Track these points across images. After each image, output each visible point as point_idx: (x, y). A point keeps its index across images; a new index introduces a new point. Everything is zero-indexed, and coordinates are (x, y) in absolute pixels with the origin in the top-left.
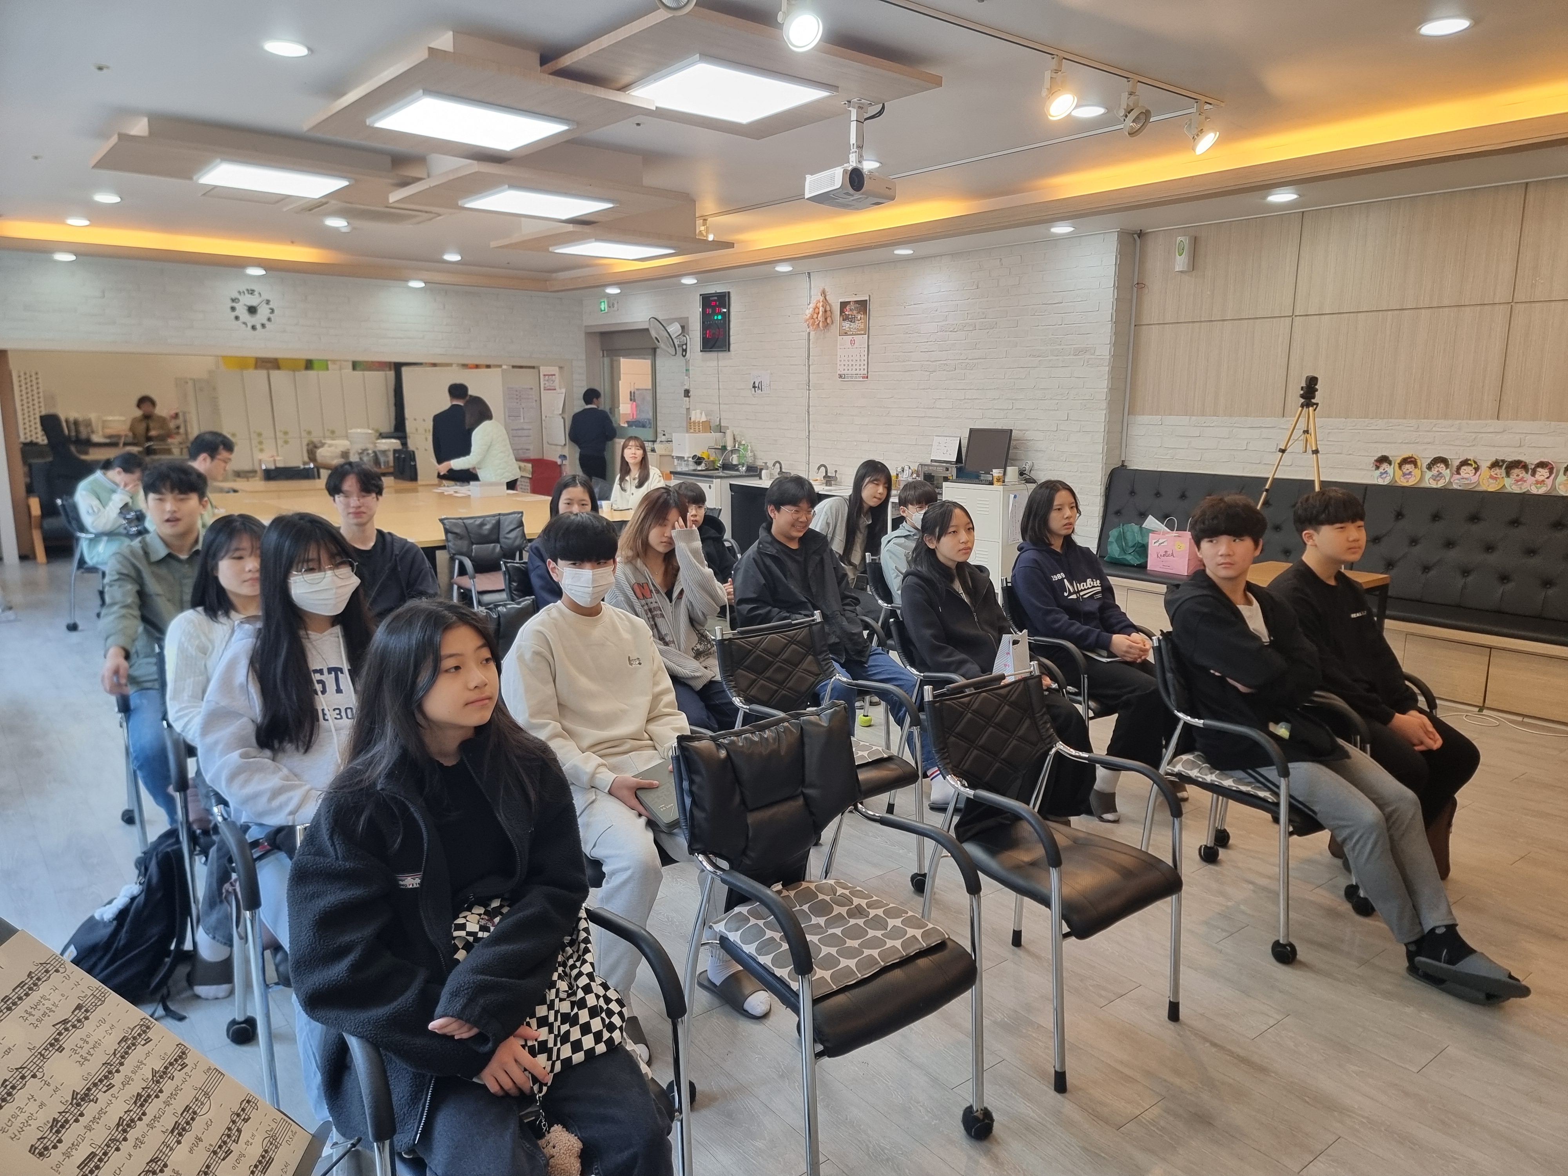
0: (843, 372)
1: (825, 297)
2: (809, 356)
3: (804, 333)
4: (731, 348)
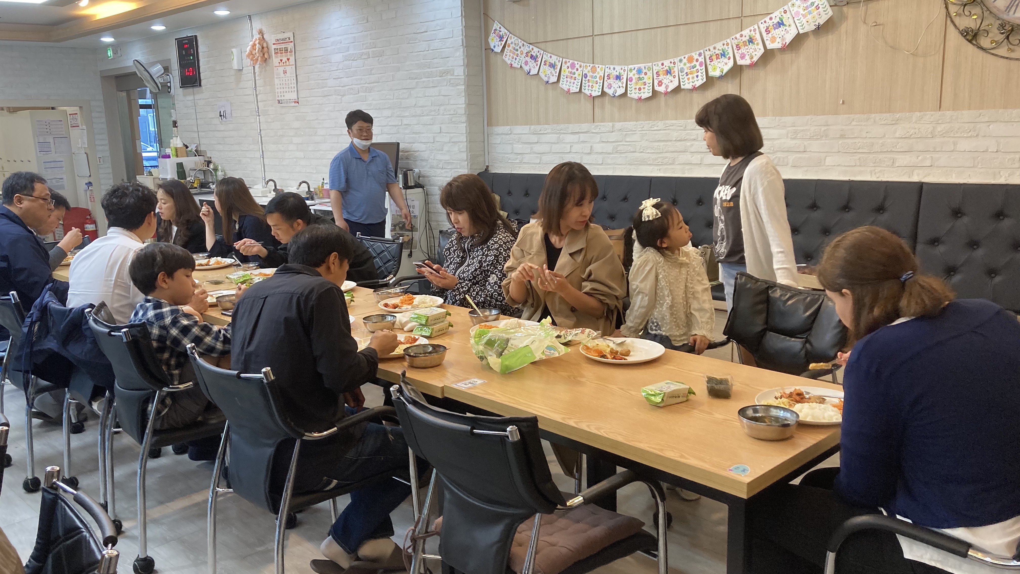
0: (279, 99)
1: (263, 36)
2: (256, 87)
3: (250, 68)
4: (202, 84)
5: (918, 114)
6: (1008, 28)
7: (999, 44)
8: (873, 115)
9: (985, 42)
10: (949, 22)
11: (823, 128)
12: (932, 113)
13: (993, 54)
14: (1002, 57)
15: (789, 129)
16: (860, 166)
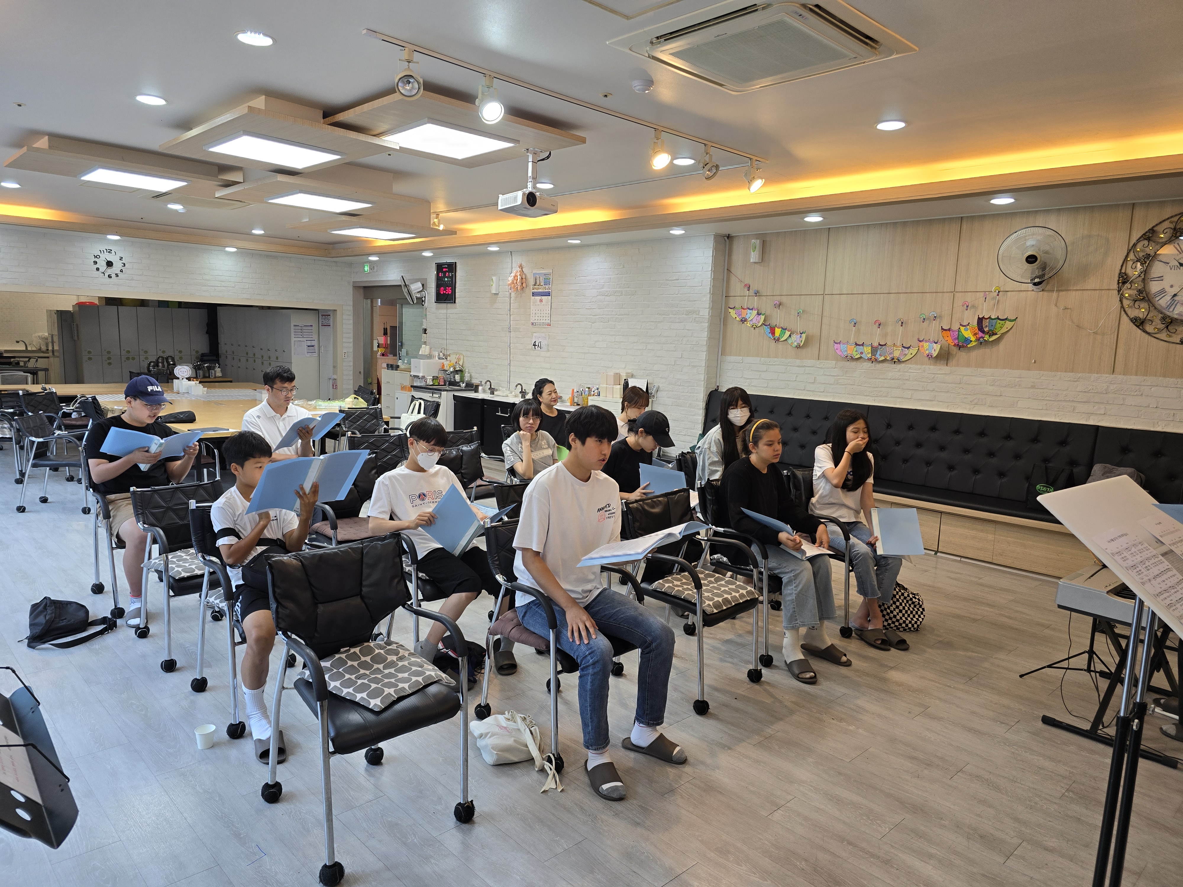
0: (534, 321)
1: (522, 270)
2: (510, 309)
3: (507, 293)
4: (456, 301)
5: (1096, 375)
6: (1169, 320)
7: (1160, 331)
8: (1059, 373)
9: (1149, 328)
10: (1123, 312)
11: (1017, 380)
12: (1107, 375)
13: (1155, 337)
14: (1162, 340)
15: (989, 378)
16: (1047, 410)
